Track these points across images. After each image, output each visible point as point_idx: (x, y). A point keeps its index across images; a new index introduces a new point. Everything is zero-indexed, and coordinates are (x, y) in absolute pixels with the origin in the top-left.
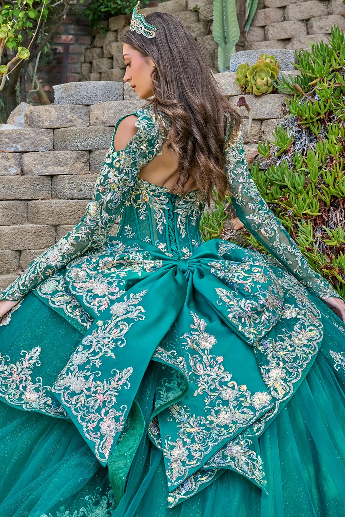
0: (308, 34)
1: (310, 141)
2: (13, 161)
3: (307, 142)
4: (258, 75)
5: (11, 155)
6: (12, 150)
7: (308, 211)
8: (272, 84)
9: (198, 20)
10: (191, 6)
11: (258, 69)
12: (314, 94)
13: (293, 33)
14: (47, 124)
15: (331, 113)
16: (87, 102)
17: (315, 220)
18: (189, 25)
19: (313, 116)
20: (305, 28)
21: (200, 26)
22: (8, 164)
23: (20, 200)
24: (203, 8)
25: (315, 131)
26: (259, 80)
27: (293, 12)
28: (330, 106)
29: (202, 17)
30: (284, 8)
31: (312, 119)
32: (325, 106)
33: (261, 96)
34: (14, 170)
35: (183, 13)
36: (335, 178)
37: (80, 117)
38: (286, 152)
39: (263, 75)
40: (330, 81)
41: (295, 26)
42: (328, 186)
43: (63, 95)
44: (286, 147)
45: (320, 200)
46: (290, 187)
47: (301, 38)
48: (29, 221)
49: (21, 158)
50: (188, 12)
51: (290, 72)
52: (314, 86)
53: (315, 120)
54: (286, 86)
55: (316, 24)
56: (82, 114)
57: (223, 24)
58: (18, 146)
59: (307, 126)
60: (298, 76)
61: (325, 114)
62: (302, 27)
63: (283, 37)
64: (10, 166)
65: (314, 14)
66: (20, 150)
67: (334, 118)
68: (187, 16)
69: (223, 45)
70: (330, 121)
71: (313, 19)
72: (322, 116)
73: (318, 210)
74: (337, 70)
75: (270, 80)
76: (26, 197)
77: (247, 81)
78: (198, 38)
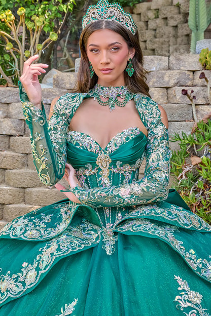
6: (44, 102)
9: (180, 13)
10: (175, 3)
14: (68, 86)
18: (173, 15)
21: (181, 16)
24: (183, 4)
29: (182, 11)
35: (170, 7)
50: (172, 7)
57: (196, 16)
58: (48, 100)
66: (49, 103)
68: (172, 9)
69: (195, 31)
78: (179, 25)
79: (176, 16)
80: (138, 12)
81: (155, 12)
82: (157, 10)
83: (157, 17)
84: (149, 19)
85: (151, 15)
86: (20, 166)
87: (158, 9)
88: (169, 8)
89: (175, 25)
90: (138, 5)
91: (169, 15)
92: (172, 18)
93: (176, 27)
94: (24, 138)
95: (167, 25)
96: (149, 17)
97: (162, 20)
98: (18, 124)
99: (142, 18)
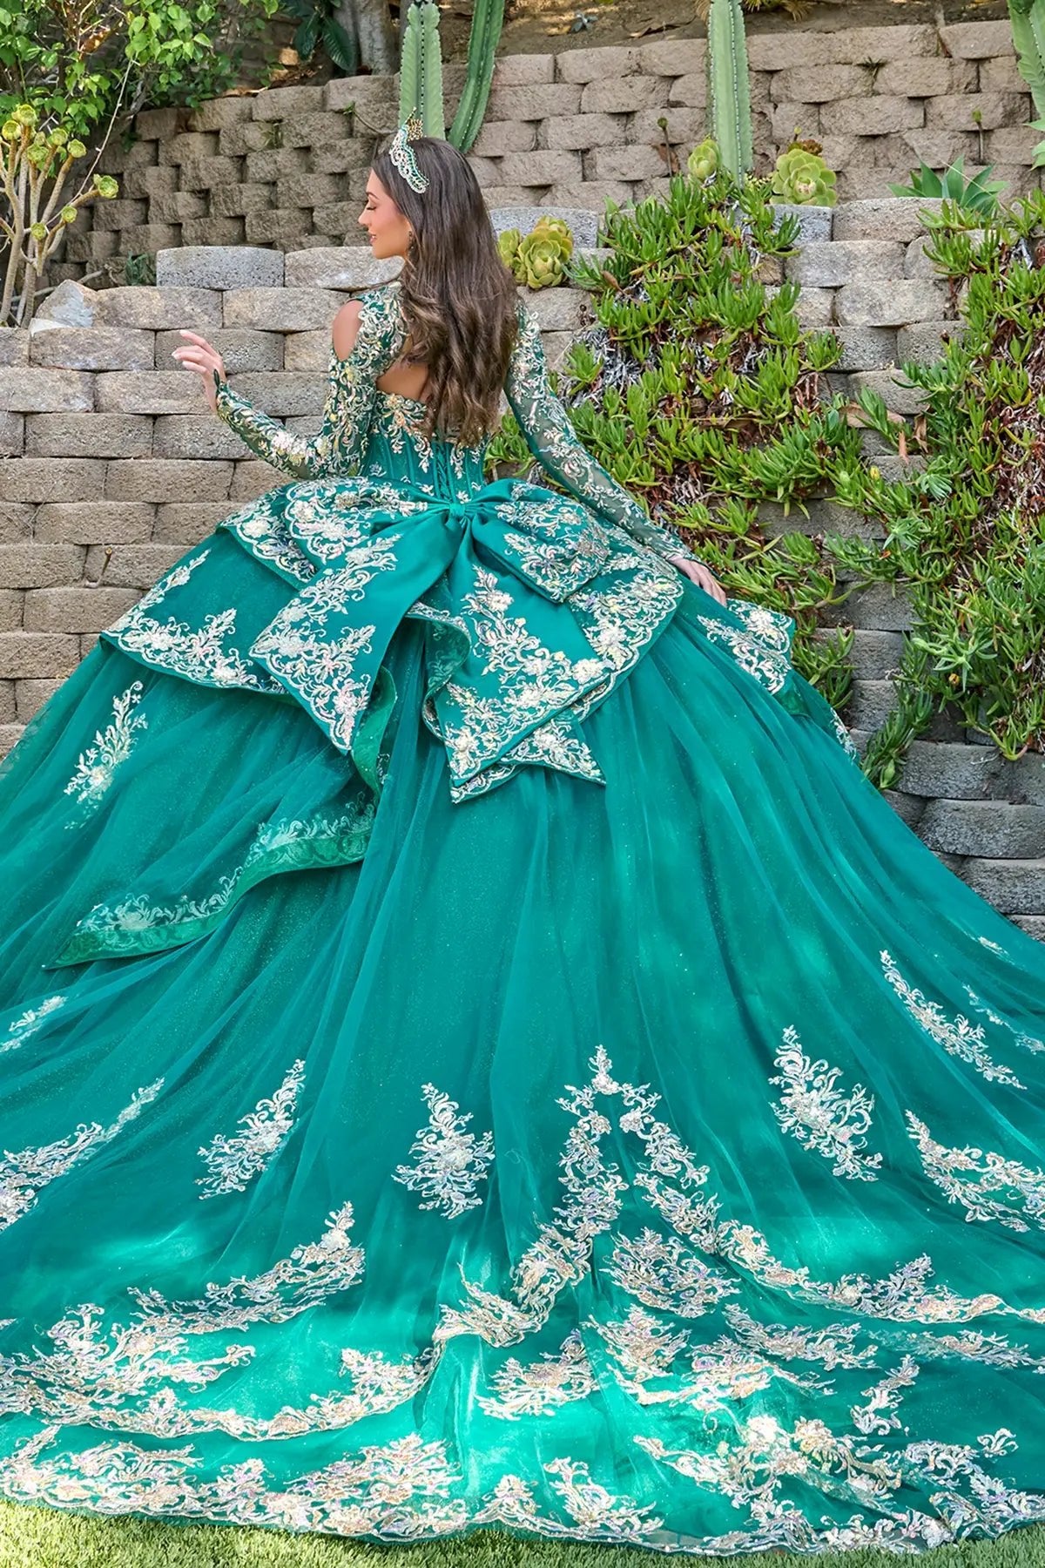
0: (584, 179)
1: (630, 371)
2: (79, 386)
3: (624, 373)
4: (537, 252)
5: (76, 375)
6: (77, 365)
7: (635, 480)
8: (561, 270)
9: (351, 133)
10: (335, 103)
11: (539, 243)
12: (636, 292)
13: (556, 176)
14: (145, 321)
15: (666, 324)
16: (220, 285)
17: (649, 493)
18: (331, 142)
19: (636, 328)
20: (580, 167)
21: (356, 145)
22: (70, 391)
23: (96, 458)
24: (364, 109)
25: (639, 354)
26: (539, 262)
27: (559, 133)
28: (668, 311)
29: (359, 128)
30: (537, 122)
31: (634, 332)
32: (658, 313)
33: (540, 289)
34: (81, 404)
35: (317, 115)
36: (679, 431)
37: (205, 312)
38: (587, 388)
39: (546, 253)
40: (667, 269)
41: (560, 162)
42: (666, 443)
43: (173, 269)
44: (590, 379)
45: (654, 464)
46: (600, 443)
47: (571, 187)
48: (107, 497)
49: (95, 381)
50: (327, 116)
51: (593, 251)
52: (636, 277)
53: (640, 335)
54: (586, 274)
55: (602, 159)
56: (210, 307)
58: (90, 359)
59: (626, 344)
60: (609, 258)
61: (657, 325)
62: (572, 164)
63: (535, 183)
64: (75, 397)
65: (598, 141)
66: (93, 366)
67: (670, 333)
68: (326, 122)
70: (665, 338)
71: (597, 149)
72: (652, 329)
73: (653, 478)
74: (677, 252)
75: (558, 262)
76: (106, 453)
77: (516, 262)
78: (351, 172)
79: (342, 143)
80: (208, 127)
81: (267, 128)
82: (276, 123)
83: (275, 144)
84: (251, 149)
85: (255, 136)
86: (16, 534)
87: (280, 121)
88: (316, 119)
89: (338, 170)
90: (207, 105)
91: (317, 141)
92: (329, 148)
93: (343, 175)
94: (25, 459)
95: (310, 170)
96: (250, 143)
97: (294, 154)
98: (7, 425)
99: (224, 142)
